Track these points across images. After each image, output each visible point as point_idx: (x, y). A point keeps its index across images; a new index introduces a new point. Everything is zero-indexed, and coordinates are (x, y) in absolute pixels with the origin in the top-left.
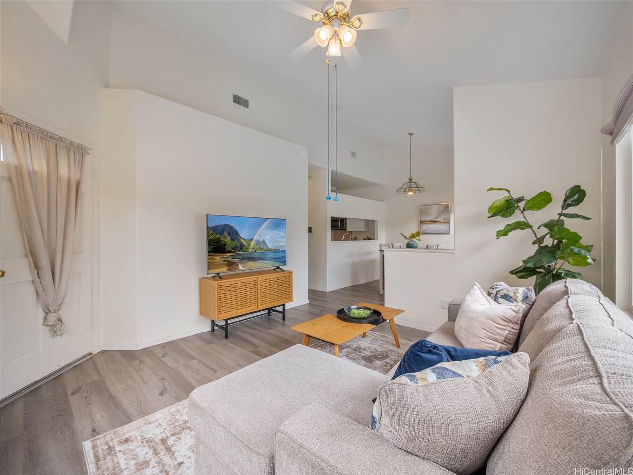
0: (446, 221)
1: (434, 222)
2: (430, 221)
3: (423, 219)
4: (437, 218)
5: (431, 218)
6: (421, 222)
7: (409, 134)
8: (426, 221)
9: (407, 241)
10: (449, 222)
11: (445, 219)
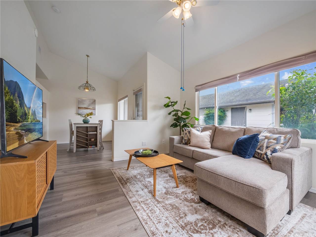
0: (94, 108)
1: (87, 108)
2: (85, 108)
3: (80, 106)
4: (89, 106)
5: (85, 106)
6: (79, 108)
7: (87, 55)
8: (82, 108)
9: (83, 118)
10: (95, 109)
11: (93, 107)
